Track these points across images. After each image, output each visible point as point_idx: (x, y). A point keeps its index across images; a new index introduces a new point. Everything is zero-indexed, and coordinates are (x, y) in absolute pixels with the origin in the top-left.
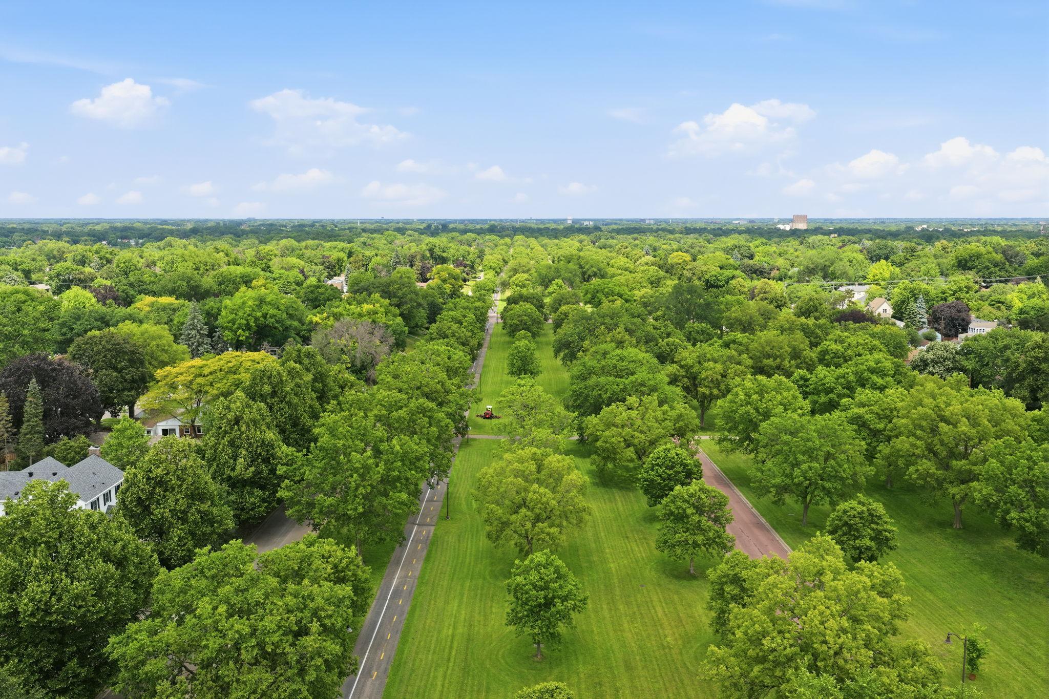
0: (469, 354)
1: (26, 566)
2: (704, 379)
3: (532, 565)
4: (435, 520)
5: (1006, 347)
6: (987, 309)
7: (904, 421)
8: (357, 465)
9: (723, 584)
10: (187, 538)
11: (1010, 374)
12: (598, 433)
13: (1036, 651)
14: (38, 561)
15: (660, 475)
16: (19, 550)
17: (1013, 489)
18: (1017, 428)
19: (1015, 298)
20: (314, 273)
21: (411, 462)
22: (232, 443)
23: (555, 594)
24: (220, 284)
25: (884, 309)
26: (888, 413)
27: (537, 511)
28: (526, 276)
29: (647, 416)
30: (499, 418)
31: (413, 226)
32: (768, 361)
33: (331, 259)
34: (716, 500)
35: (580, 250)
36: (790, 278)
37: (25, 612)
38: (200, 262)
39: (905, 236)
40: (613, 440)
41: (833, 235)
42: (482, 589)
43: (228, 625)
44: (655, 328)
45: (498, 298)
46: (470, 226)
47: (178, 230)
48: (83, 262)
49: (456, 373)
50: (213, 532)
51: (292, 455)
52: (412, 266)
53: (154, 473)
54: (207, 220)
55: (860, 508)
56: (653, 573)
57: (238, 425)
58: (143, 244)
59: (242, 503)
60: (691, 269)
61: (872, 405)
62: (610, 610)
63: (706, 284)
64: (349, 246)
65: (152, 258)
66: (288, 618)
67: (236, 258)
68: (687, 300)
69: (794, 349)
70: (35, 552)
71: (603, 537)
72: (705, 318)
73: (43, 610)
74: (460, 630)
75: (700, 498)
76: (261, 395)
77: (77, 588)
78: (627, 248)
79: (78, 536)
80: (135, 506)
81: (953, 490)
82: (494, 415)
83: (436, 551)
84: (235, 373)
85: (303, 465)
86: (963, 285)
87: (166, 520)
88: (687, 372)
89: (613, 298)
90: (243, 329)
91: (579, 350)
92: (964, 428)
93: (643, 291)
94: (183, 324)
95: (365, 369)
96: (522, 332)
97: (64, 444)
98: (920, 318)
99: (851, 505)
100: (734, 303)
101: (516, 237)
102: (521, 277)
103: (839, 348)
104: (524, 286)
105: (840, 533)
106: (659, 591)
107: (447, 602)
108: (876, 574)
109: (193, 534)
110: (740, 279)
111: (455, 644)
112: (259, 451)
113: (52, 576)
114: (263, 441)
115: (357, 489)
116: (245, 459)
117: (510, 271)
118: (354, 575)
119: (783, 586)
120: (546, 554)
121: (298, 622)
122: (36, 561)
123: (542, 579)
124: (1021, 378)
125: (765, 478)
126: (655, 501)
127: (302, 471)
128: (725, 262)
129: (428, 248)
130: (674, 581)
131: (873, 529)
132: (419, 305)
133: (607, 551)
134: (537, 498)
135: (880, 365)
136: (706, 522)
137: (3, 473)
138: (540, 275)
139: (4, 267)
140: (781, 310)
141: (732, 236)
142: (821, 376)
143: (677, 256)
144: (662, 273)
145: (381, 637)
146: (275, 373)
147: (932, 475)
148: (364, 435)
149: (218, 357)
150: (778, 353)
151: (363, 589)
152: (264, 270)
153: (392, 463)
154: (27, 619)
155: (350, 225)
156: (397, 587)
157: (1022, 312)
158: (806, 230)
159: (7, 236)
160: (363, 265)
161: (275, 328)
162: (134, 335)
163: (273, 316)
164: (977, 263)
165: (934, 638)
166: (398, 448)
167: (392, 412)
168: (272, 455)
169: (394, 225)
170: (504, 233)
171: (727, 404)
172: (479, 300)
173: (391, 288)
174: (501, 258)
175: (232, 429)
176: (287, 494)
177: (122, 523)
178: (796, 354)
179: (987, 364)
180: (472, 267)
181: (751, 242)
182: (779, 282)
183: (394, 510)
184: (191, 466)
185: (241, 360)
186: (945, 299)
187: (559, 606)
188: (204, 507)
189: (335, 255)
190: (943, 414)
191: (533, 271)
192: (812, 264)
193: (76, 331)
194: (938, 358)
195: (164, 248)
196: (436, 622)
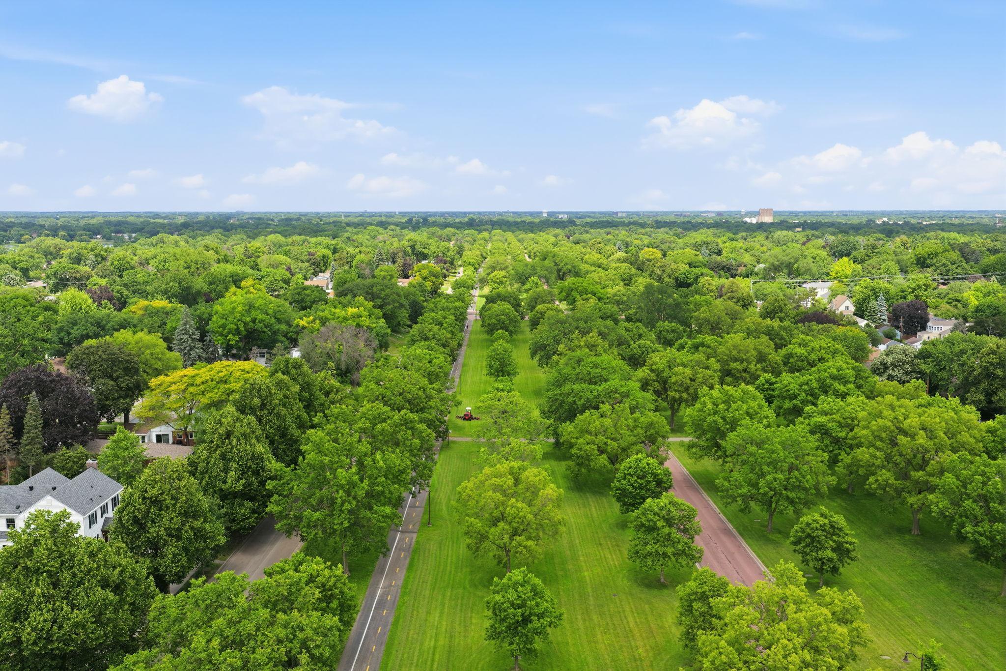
0: (450, 356)
1: (29, 595)
2: (674, 384)
3: (510, 583)
4: (417, 527)
5: (963, 352)
6: (945, 307)
7: (865, 432)
8: (343, 482)
9: (691, 601)
10: (181, 555)
11: (966, 379)
12: (573, 441)
13: (989, 663)
14: (40, 590)
15: (632, 485)
16: (22, 579)
17: (968, 503)
18: (972, 440)
19: (971, 297)
20: (301, 270)
21: (394, 476)
22: (223, 457)
23: (532, 611)
24: (211, 284)
25: (846, 307)
26: (850, 422)
27: (515, 525)
28: (503, 273)
29: (619, 424)
30: (478, 419)
31: (395, 220)
32: (735, 364)
33: (316, 256)
34: (685, 513)
35: (555, 245)
36: (757, 274)
37: (28, 640)
38: (192, 261)
39: (867, 230)
40: (587, 447)
41: (797, 229)
42: (463, 598)
43: (221, 659)
44: (627, 330)
45: (477, 294)
46: (450, 220)
47: (170, 225)
48: (78, 260)
49: (437, 377)
50: (207, 547)
51: (281, 470)
52: (394, 262)
53: (150, 493)
54: (197, 214)
55: (823, 521)
56: (625, 581)
57: (229, 440)
58: (136, 240)
59: (233, 514)
60: (661, 267)
61: (834, 414)
62: (584, 620)
63: (676, 282)
64: (334, 242)
65: (145, 255)
66: (278, 649)
67: (225, 256)
68: (658, 300)
69: (760, 353)
70: (38, 580)
71: (578, 544)
72: (675, 318)
73: (45, 639)
74: (441, 642)
75: (669, 510)
76: (251, 408)
77: (77, 617)
78: (600, 243)
79: (78, 565)
80: (132, 525)
81: (911, 500)
82: (474, 416)
83: (418, 559)
84: (226, 382)
85: (291, 480)
86: (921, 283)
87: (161, 538)
88: (657, 376)
89: (587, 296)
90: (233, 334)
91: (554, 353)
92: (921, 441)
93: (616, 289)
94: (175, 329)
95: (349, 372)
96: (500, 331)
97: (63, 455)
98: (881, 316)
99: (813, 517)
100: (703, 303)
101: (495, 232)
102: (499, 274)
103: (803, 351)
104: (501, 283)
105: (803, 544)
106: (630, 600)
107: (428, 613)
108: (836, 601)
109: (186, 550)
110: (708, 278)
111: (437, 656)
112: (249, 464)
113: (54, 605)
114: (253, 454)
115: (342, 504)
116: (236, 472)
117: (488, 268)
118: (342, 592)
119: (748, 617)
120: (523, 572)
121: (288, 653)
122: (39, 591)
123: (519, 597)
124: (977, 382)
125: (732, 487)
126: (628, 509)
127: (290, 485)
128: (694, 259)
129: (409, 244)
130: (645, 590)
131: (834, 541)
132: (402, 306)
133: (581, 558)
134: (515, 513)
135: (841, 372)
136: (676, 535)
137: (4, 488)
138: (517, 273)
139: (3, 266)
140: (747, 309)
141: (700, 231)
142: (786, 382)
143: (649, 252)
144: (634, 271)
145: (366, 649)
146: (264, 386)
147: (891, 486)
148: (349, 450)
149: (209, 366)
150: (745, 357)
151: (350, 606)
152: (252, 268)
153: (376, 478)
154: (30, 647)
155: (335, 219)
156: (381, 597)
157: (978, 310)
158: (772, 224)
159: (6, 231)
160: (348, 262)
161: (264, 332)
162: (129, 344)
163: (261, 321)
164: (935, 261)
165: (893, 650)
166: (381, 463)
167: (377, 424)
168: (262, 468)
169: (377, 219)
170: (483, 227)
171: (695, 413)
172: (459, 299)
173: (374, 289)
174: (480, 253)
175: (223, 443)
176: (276, 508)
177: (120, 548)
178: (761, 358)
179: (944, 368)
180: (452, 263)
181: (719, 237)
182: (746, 279)
183: (378, 523)
184: (185, 485)
185: (231, 370)
186: (905, 298)
187: (536, 624)
188: (197, 524)
189: (321, 252)
190: (902, 426)
191: (510, 268)
192: (778, 261)
193: (73, 336)
194: (897, 361)
195: (156, 244)
196: (418, 634)
